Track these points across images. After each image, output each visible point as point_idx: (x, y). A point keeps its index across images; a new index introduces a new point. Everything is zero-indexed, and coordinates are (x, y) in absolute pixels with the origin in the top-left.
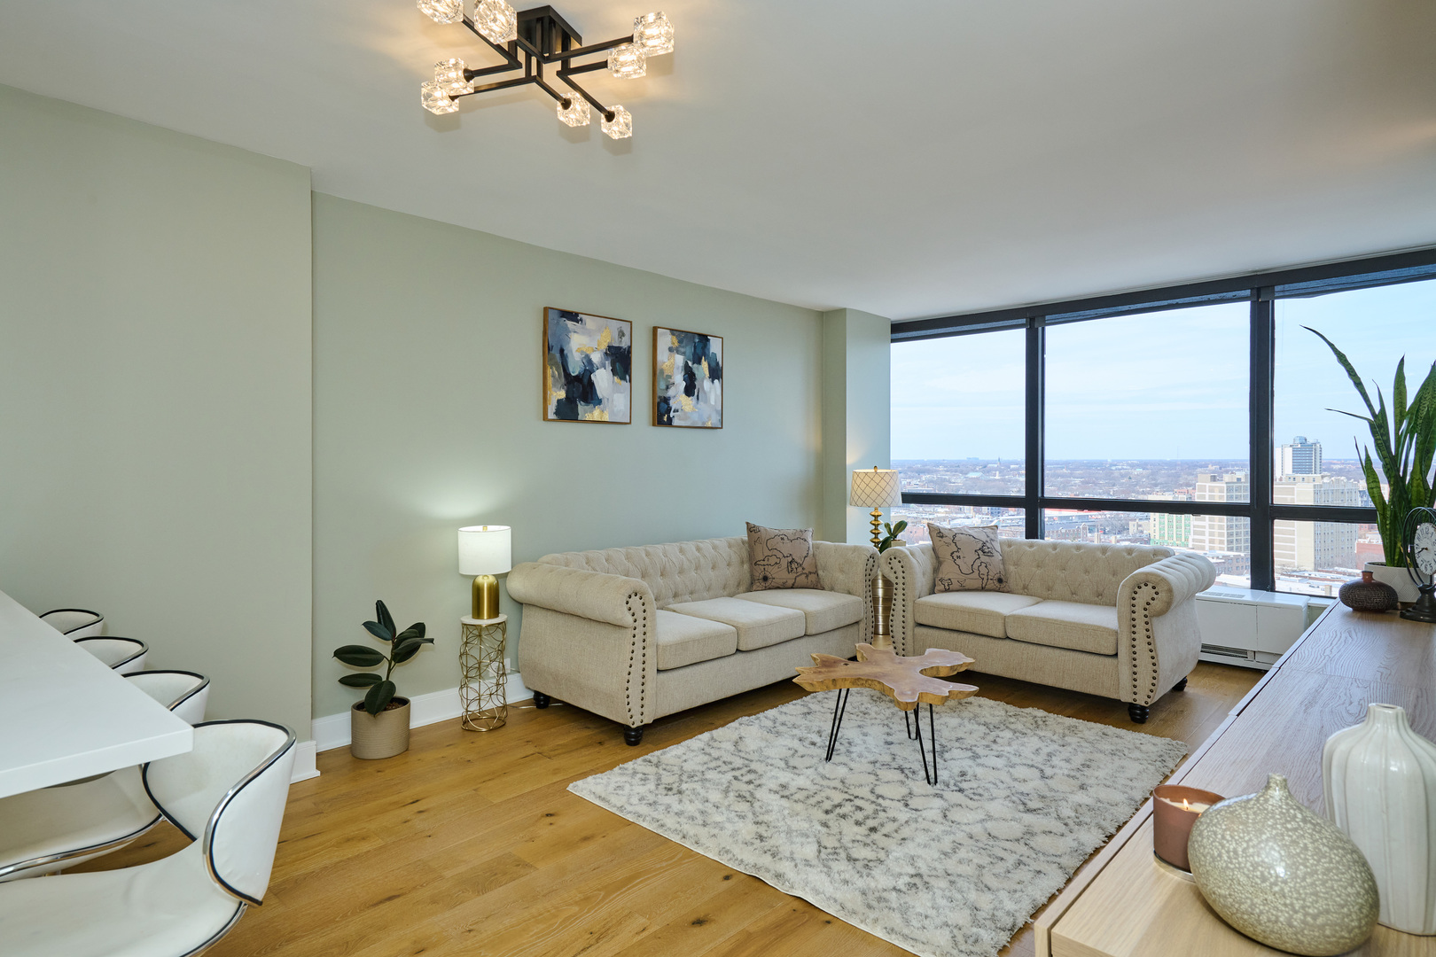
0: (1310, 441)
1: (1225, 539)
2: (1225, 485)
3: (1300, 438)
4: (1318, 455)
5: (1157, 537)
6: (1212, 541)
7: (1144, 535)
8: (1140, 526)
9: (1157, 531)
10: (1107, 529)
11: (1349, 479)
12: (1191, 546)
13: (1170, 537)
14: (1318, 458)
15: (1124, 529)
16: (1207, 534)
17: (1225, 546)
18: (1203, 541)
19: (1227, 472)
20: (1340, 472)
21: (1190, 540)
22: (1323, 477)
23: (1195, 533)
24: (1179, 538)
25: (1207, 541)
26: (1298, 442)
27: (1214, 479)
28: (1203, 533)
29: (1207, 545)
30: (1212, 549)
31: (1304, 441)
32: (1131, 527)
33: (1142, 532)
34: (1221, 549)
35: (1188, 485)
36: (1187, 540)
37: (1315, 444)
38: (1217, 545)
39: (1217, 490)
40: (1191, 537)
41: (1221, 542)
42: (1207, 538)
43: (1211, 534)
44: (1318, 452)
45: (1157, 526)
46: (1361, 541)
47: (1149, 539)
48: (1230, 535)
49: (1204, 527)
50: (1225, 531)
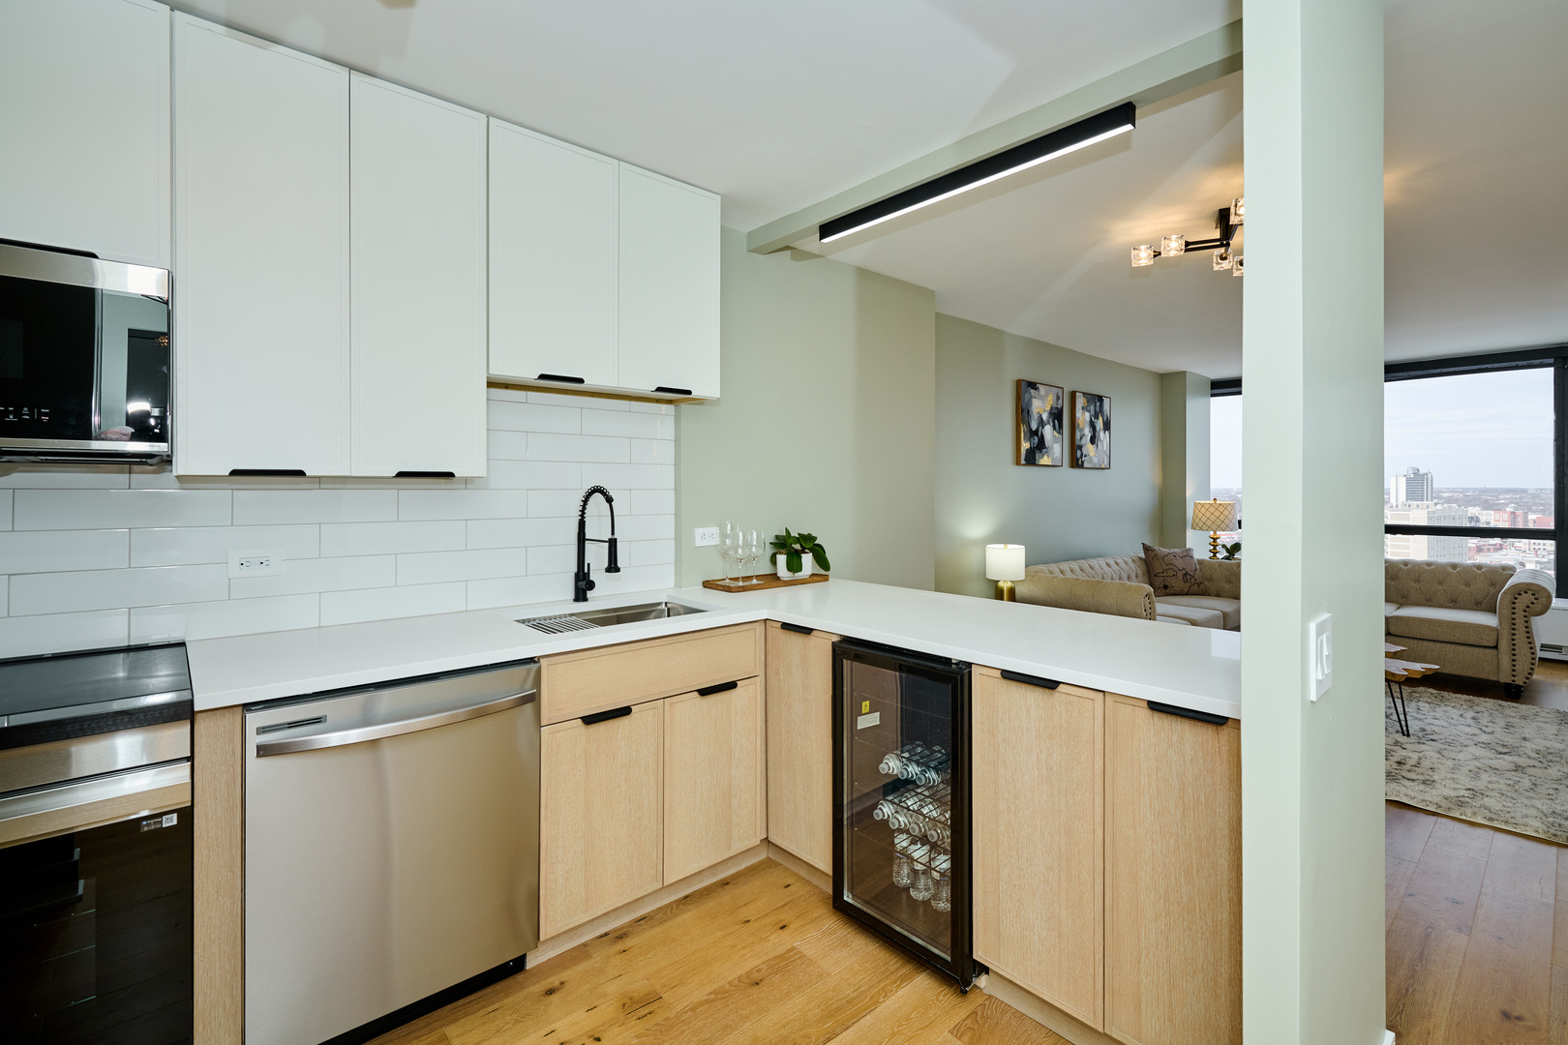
0: (1422, 472)
3: (1413, 469)
4: (1430, 484)
11: (1460, 506)
14: (1430, 487)
20: (1449, 500)
22: (1436, 504)
26: (1411, 472)
31: (1416, 472)
37: (1427, 474)
44: (1430, 481)
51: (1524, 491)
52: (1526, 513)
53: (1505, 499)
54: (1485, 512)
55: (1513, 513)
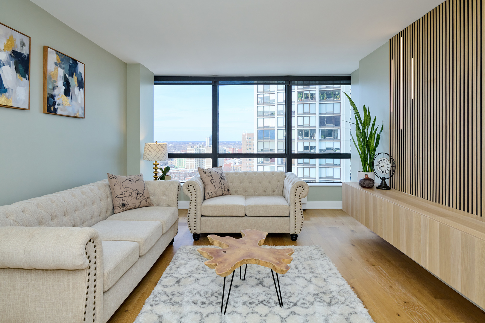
1: (194, 165)
2: (194, 149)
5: (176, 166)
6: (191, 166)
7: (173, 165)
8: (172, 162)
9: (176, 164)
10: (162, 164)
12: (186, 168)
13: (180, 165)
15: (167, 164)
16: (190, 164)
17: (194, 167)
18: (189, 166)
19: (195, 145)
21: (186, 166)
23: (187, 164)
24: (182, 166)
25: (190, 166)
26: (210, 136)
27: (192, 147)
28: (189, 164)
29: (190, 167)
30: (191, 168)
32: (169, 163)
33: (172, 164)
34: (193, 168)
35: (184, 149)
36: (184, 166)
38: (192, 167)
39: (192, 150)
40: (186, 165)
41: (193, 166)
42: (190, 165)
43: (191, 164)
45: (176, 162)
46: (225, 163)
47: (174, 167)
48: (196, 164)
49: (189, 162)
50: (194, 163)
51: (235, 142)
52: (236, 148)
53: (231, 144)
54: (227, 148)
55: (233, 148)
